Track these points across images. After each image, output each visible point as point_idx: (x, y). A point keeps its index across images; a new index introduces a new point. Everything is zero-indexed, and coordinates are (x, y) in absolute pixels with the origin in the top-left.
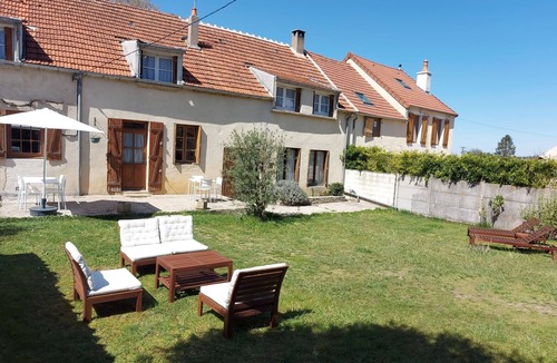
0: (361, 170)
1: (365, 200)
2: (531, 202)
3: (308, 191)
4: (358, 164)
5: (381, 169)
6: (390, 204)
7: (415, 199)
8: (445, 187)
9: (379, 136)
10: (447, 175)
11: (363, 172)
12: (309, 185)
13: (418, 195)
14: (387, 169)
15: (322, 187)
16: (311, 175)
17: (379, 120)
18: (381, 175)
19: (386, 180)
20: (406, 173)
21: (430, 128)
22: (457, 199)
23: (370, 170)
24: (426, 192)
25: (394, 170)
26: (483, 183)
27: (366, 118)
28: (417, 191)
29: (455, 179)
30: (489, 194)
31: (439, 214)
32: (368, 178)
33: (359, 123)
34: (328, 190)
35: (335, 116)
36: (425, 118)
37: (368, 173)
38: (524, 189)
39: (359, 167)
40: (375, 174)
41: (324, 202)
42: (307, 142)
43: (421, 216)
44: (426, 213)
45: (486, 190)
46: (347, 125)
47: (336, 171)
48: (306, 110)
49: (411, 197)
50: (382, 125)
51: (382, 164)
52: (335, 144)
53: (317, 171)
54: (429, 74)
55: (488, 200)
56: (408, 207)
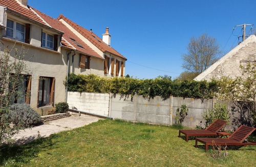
0: (81, 92)
1: (85, 113)
2: (204, 108)
3: (38, 111)
4: (78, 87)
5: (97, 90)
6: (106, 116)
7: (124, 111)
8: (146, 101)
9: (89, 68)
10: (146, 93)
11: (83, 93)
12: (39, 106)
13: (126, 107)
14: (102, 90)
15: (49, 107)
16: (41, 97)
17: (89, 57)
18: (98, 94)
19: (102, 98)
20: (117, 92)
21: (115, 66)
22: (155, 109)
23: (89, 92)
24: (132, 105)
25: (107, 90)
26: (172, 98)
27: (81, 55)
28: (125, 104)
29: (152, 95)
30: (176, 104)
31: (143, 119)
32: (87, 97)
33: (76, 58)
34: (55, 109)
35: (59, 50)
36: (113, 60)
37: (87, 94)
38: (200, 100)
39: (80, 89)
40: (93, 94)
41: (54, 119)
42: (37, 70)
43: (130, 123)
44: (133, 120)
45: (175, 102)
46: (68, 59)
47: (61, 94)
48: (35, 42)
49: (121, 110)
50: (91, 61)
51: (97, 87)
52: (59, 72)
53: (45, 94)
54: (110, 36)
55: (176, 108)
56: (120, 117)
